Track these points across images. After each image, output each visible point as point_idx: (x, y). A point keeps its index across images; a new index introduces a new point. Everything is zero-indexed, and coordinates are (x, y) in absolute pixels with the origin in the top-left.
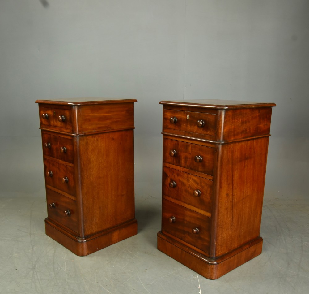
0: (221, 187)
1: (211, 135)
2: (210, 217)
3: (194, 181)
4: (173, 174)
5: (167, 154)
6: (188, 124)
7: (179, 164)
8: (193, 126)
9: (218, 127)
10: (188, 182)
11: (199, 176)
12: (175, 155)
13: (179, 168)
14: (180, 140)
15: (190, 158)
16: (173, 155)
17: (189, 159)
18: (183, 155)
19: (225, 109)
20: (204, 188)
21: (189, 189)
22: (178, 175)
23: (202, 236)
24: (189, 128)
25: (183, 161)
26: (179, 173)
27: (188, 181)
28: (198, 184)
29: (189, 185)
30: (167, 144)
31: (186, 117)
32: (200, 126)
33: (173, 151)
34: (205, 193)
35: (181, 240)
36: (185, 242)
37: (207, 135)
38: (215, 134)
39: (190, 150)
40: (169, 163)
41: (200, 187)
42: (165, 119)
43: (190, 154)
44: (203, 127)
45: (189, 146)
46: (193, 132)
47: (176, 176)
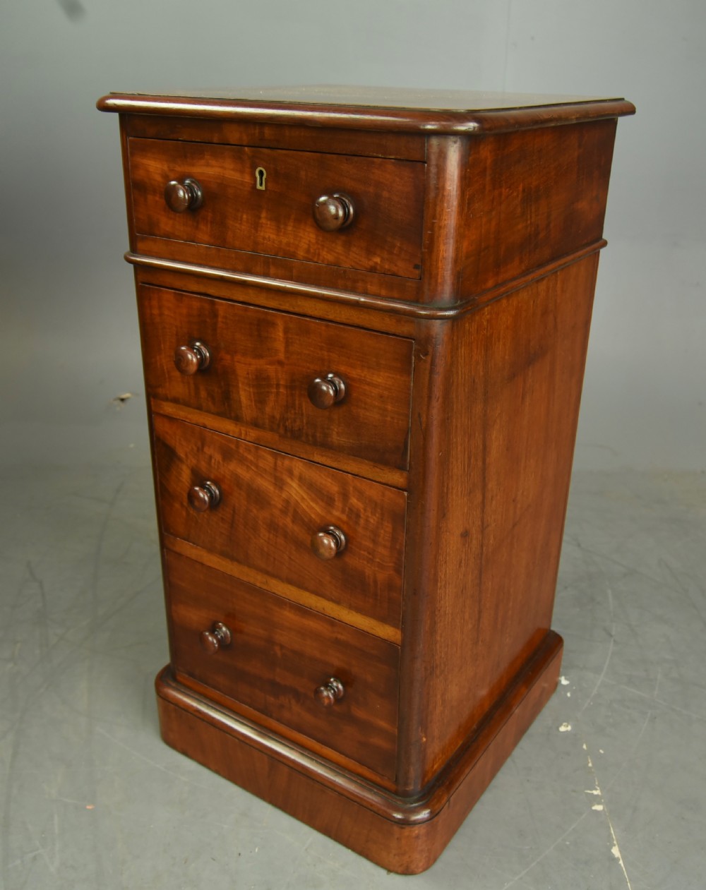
0: (443, 513)
1: (394, 274)
2: (399, 642)
3: (311, 487)
4: (200, 450)
5: (164, 361)
6: (263, 215)
7: (226, 407)
8: (291, 224)
9: (432, 229)
10: (281, 489)
11: (334, 465)
12: (204, 369)
13: (228, 426)
14: (225, 292)
15: (282, 382)
16: (193, 369)
17: (278, 386)
18: (244, 368)
19: (466, 135)
20: (362, 522)
21: (288, 521)
22: (227, 454)
23: (360, 713)
24: (269, 234)
25: (244, 395)
26: (233, 447)
27: (279, 484)
28: (329, 501)
29: (287, 502)
30: (156, 312)
31: (247, 179)
32: (334, 225)
33: (191, 347)
34: (368, 544)
35: (264, 717)
36: (282, 723)
37: (373, 270)
38: (416, 267)
39: (280, 345)
40: (175, 401)
41: (344, 517)
42: (136, 188)
43: (280, 363)
44: (347, 228)
45: (273, 324)
46: (293, 255)
47: (218, 457)
